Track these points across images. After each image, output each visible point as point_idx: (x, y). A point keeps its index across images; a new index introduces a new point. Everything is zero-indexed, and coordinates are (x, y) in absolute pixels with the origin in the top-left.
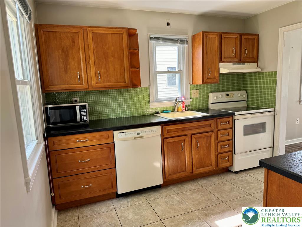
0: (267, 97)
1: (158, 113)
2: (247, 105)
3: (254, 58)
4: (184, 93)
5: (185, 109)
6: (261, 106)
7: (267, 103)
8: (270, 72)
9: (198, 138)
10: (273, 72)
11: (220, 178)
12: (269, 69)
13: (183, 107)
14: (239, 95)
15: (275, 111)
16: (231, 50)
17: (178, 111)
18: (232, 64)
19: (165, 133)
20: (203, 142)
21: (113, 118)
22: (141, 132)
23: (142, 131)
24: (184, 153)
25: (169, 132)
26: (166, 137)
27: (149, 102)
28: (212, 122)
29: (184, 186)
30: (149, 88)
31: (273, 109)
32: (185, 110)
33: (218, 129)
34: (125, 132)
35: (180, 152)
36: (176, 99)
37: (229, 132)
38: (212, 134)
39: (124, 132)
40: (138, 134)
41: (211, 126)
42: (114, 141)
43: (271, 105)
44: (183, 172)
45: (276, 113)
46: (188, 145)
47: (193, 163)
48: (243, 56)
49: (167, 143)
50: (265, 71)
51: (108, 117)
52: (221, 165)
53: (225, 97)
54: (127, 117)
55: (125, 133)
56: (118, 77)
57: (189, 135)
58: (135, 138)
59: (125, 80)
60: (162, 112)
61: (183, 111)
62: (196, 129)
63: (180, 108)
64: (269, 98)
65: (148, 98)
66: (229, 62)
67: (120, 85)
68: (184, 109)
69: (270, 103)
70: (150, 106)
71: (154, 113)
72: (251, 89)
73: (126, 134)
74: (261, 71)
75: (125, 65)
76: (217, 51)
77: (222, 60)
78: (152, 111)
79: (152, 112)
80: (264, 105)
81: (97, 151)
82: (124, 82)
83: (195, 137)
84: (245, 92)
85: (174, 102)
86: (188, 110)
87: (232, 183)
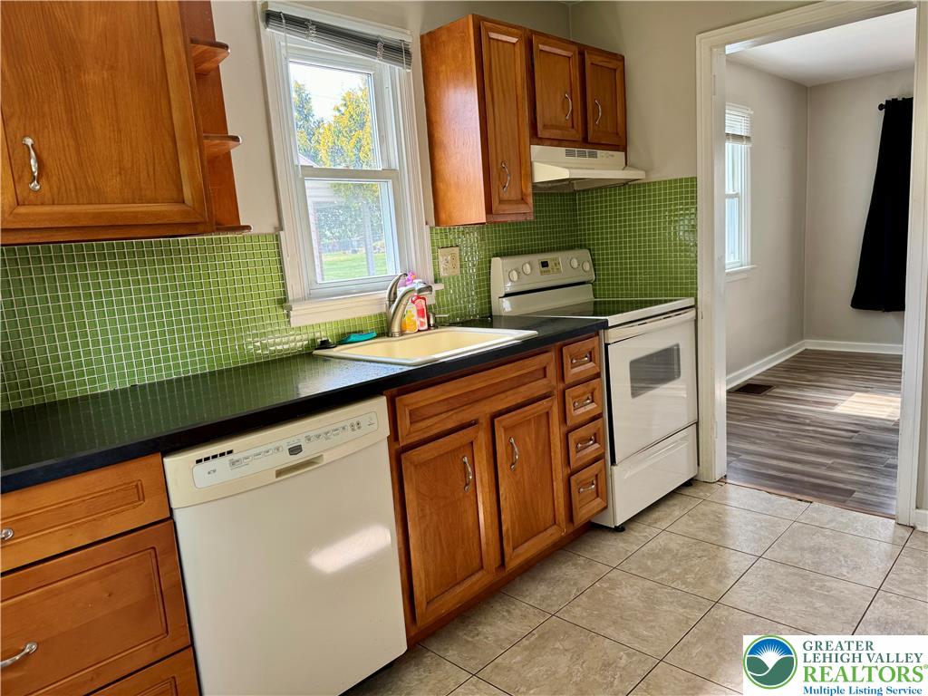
0: (665, 262)
1: (325, 345)
2: (595, 296)
3: (617, 134)
4: (414, 260)
5: (425, 320)
6: (646, 296)
7: (666, 284)
8: (670, 181)
9: (513, 427)
10: (681, 180)
11: (581, 561)
12: (668, 170)
13: (421, 313)
14: (575, 264)
15: (695, 306)
16: (559, 100)
17: (402, 333)
18: (562, 150)
19: (404, 423)
20: (527, 439)
21: (114, 393)
22: (308, 439)
23: (311, 434)
24: (473, 497)
25: (417, 422)
26: (409, 441)
27: (283, 302)
28: (548, 359)
29: (480, 629)
30: (277, 238)
31: (689, 301)
32: (426, 327)
33: (567, 382)
34: (230, 452)
35: (461, 494)
36: (395, 284)
37: (594, 389)
38: (550, 404)
39: (222, 454)
40: (295, 450)
41: (545, 376)
42: (171, 510)
43: (681, 289)
44: (473, 574)
45: (699, 311)
46: (485, 462)
47: (504, 528)
48: (590, 125)
49: (413, 468)
50: (655, 177)
51: (88, 390)
52: (580, 514)
53: (539, 273)
54: (187, 379)
55: (230, 457)
56: (144, 175)
57: (484, 422)
58: (279, 473)
59: (181, 190)
60: (343, 340)
61: (419, 331)
62: (504, 392)
63: (409, 318)
64: (670, 268)
65: (277, 282)
66: (556, 143)
67: (155, 214)
68: (422, 324)
69: (676, 284)
70: (288, 316)
71: (307, 347)
72: (607, 244)
73: (233, 463)
74: (644, 177)
75: (176, 115)
76: (523, 98)
77: (540, 135)
78: (298, 338)
79: (297, 342)
80: (656, 289)
81: (78, 585)
82: (176, 202)
83: (503, 424)
84: (585, 254)
85: (387, 295)
86: (436, 326)
87: (633, 572)
